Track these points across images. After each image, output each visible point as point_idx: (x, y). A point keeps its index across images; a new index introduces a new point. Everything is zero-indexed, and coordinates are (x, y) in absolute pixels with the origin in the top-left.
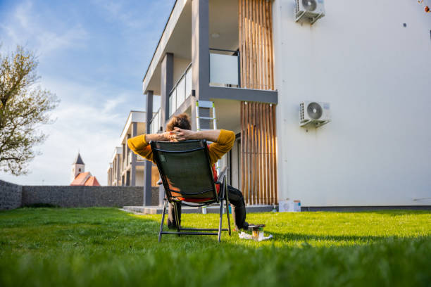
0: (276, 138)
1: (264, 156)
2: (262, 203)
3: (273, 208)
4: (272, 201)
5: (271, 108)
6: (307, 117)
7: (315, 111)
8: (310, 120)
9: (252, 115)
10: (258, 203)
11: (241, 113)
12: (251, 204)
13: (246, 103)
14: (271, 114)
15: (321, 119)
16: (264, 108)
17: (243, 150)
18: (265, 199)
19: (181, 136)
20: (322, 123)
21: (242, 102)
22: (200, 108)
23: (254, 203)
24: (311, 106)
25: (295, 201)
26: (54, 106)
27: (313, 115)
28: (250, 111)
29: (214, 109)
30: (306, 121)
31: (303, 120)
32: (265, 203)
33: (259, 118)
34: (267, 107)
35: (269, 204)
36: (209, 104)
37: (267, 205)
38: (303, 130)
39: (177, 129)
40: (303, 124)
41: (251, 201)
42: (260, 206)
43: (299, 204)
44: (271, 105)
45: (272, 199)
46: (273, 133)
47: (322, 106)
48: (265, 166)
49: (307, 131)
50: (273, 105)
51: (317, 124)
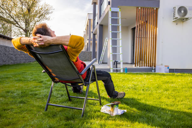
0: (157, 29)
1: (149, 39)
2: (146, 66)
3: (153, 69)
4: (153, 65)
5: (155, 11)
6: (177, 15)
7: (183, 12)
8: (179, 17)
9: (143, 15)
10: (144, 66)
11: (137, 14)
12: (140, 66)
13: (140, 8)
14: (155, 14)
15: (186, 17)
16: (151, 11)
17: (137, 36)
18: (148, 64)
19: (41, 41)
20: (187, 19)
21: (137, 8)
22: (112, 12)
23: (142, 66)
24: (180, 9)
25: (165, 66)
26: (52, 12)
27: (182, 14)
28: (142, 13)
29: (120, 12)
30: (176, 18)
31: (174, 17)
32: (148, 66)
33: (148, 17)
34: (153, 10)
35: (151, 66)
36: (117, 9)
37: (149, 67)
38: (175, 23)
39: (39, 35)
40: (174, 20)
41: (140, 65)
42: (145, 67)
43: (168, 68)
44: (155, 9)
45: (153, 63)
46: (156, 25)
47: (187, 8)
48: (149, 45)
49: (177, 24)
50: (156, 9)
51: (184, 20)
